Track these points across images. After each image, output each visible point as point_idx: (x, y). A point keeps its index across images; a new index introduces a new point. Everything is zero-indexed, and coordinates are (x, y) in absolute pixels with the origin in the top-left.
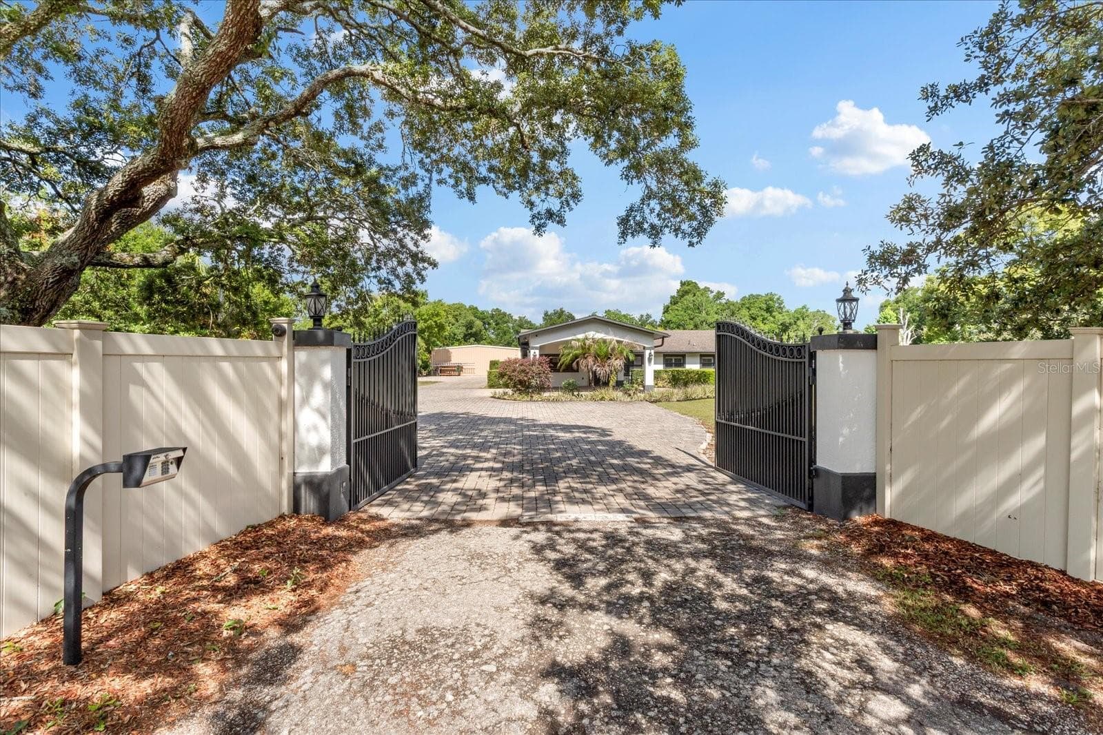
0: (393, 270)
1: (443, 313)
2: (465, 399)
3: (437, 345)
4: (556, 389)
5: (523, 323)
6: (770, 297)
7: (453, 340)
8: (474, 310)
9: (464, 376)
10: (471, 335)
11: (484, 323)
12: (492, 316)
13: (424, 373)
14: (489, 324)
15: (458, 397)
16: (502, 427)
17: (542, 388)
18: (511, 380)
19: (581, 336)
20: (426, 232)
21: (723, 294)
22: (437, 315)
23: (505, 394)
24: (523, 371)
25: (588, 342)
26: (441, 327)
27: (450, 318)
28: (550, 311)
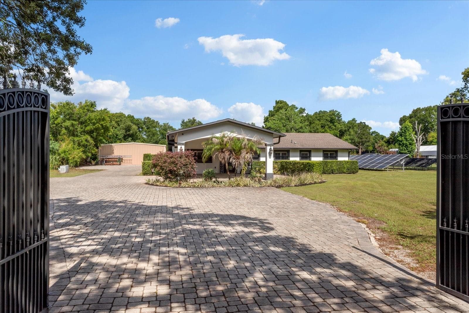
0: (43, 56)
1: (108, 119)
2: (123, 186)
3: (103, 143)
4: (199, 176)
5: (166, 127)
6: (333, 113)
7: (115, 139)
8: (131, 118)
9: (124, 165)
10: (129, 136)
11: (139, 128)
12: (145, 123)
13: (93, 163)
14: (142, 128)
15: (117, 184)
16: (159, 219)
17: (187, 176)
18: (163, 169)
19: (218, 135)
20: (79, 14)
21: (304, 110)
22: (104, 120)
23: (158, 181)
24: (173, 163)
25: (225, 140)
26: (106, 129)
27: (113, 123)
28: (186, 120)
